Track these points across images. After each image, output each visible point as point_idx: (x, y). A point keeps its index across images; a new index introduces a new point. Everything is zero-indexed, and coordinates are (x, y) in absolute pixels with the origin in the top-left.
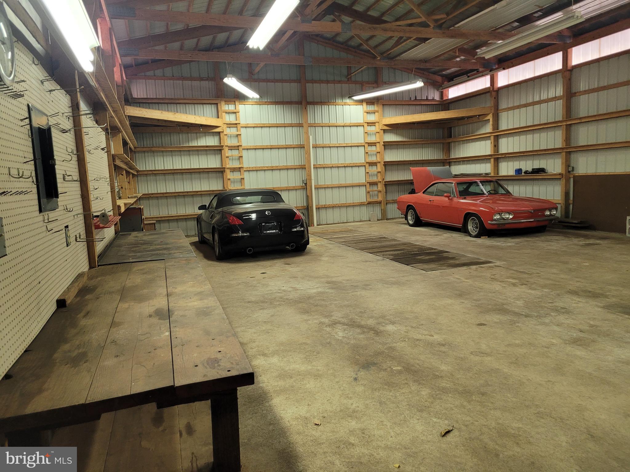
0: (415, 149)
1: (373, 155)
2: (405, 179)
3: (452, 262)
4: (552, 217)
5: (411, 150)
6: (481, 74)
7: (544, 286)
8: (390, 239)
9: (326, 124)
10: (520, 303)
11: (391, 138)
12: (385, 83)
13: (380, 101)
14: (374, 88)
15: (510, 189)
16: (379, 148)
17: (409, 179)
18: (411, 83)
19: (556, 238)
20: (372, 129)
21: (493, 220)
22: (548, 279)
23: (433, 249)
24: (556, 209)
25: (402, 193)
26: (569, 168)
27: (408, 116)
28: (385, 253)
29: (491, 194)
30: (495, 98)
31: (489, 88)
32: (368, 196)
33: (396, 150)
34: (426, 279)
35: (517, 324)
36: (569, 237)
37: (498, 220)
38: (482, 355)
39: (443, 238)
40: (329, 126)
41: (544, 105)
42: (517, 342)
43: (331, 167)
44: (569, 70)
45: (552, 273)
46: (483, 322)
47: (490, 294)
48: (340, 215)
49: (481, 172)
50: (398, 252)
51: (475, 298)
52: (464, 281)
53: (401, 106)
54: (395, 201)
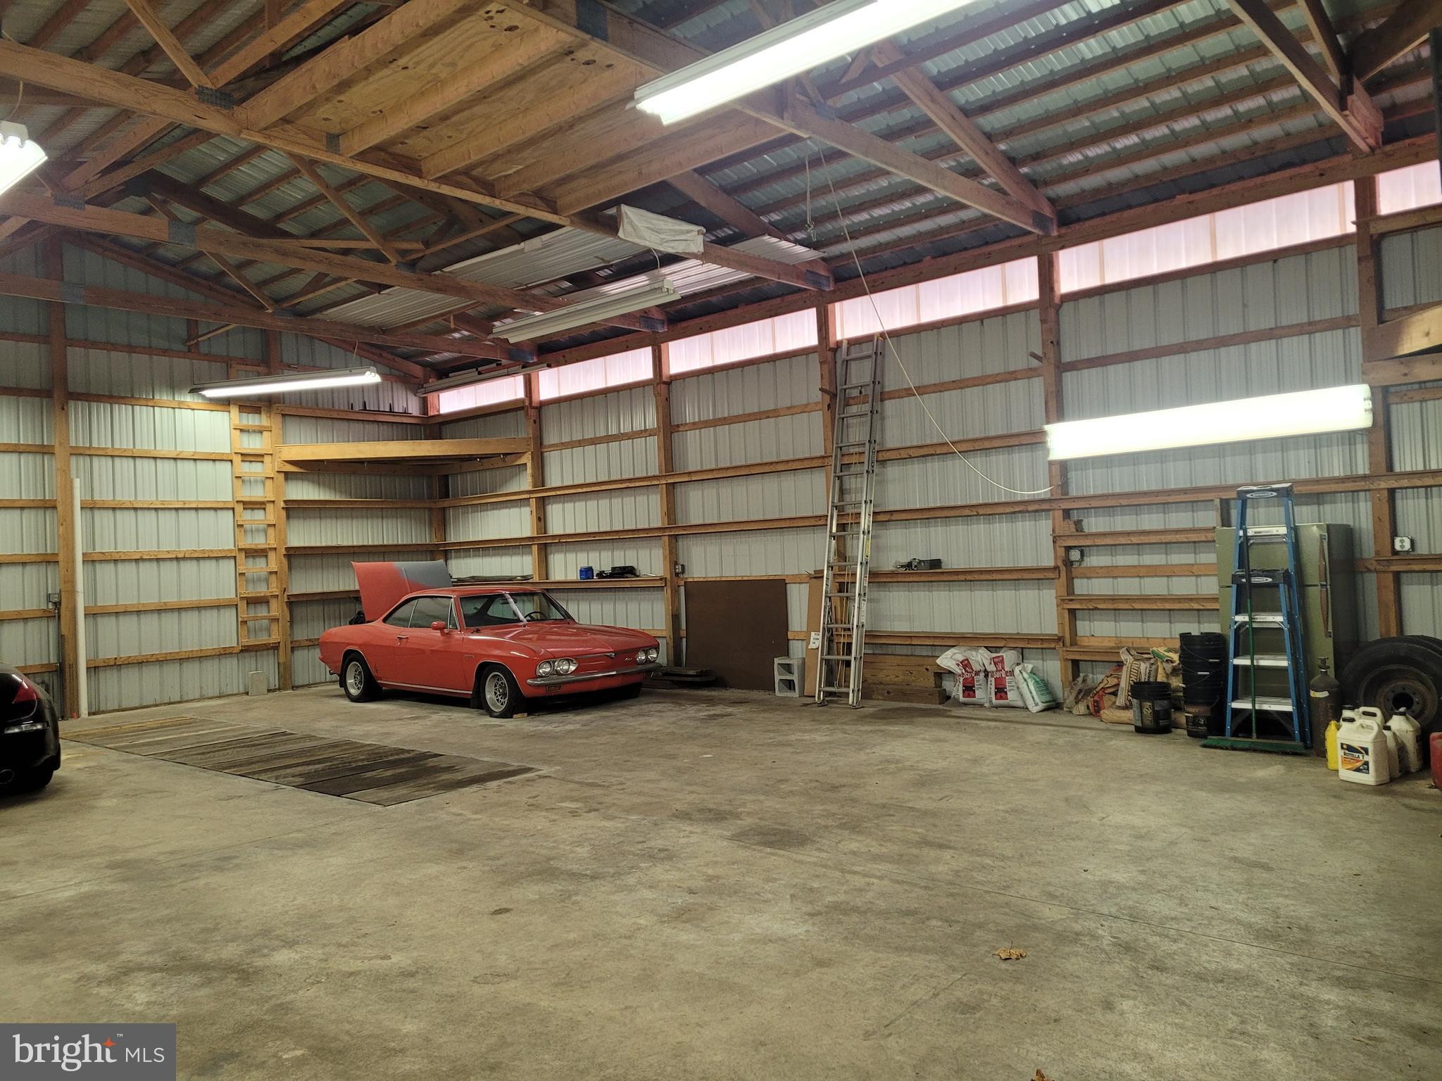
0: (365, 520)
1: (258, 530)
2: (342, 589)
3: (445, 777)
4: (651, 666)
5: (355, 521)
6: (505, 371)
7: (630, 810)
8: (298, 736)
9: (125, 450)
10: (583, 851)
11: (305, 491)
12: (289, 366)
13: (275, 406)
14: (259, 374)
15: (572, 609)
16: (271, 515)
17: (352, 588)
18: (351, 374)
19: (658, 708)
20: (255, 469)
21: (536, 677)
22: (640, 793)
23: (403, 751)
24: (657, 648)
25: (332, 624)
26: (676, 567)
27: (346, 445)
28: (282, 772)
29: (533, 619)
30: (535, 422)
31: (522, 401)
32: (243, 632)
33: (318, 521)
34: (383, 825)
35: (574, 898)
36: (681, 705)
37: (547, 675)
38: (497, 980)
39: (428, 723)
40: (134, 457)
41: (626, 444)
42: (572, 936)
43: (137, 560)
44: (665, 383)
45: (648, 781)
46: (505, 906)
47: (524, 841)
48: (161, 684)
49: (514, 574)
50: (317, 766)
51: (492, 854)
52: (470, 819)
53: (330, 422)
54: (316, 643)
